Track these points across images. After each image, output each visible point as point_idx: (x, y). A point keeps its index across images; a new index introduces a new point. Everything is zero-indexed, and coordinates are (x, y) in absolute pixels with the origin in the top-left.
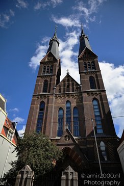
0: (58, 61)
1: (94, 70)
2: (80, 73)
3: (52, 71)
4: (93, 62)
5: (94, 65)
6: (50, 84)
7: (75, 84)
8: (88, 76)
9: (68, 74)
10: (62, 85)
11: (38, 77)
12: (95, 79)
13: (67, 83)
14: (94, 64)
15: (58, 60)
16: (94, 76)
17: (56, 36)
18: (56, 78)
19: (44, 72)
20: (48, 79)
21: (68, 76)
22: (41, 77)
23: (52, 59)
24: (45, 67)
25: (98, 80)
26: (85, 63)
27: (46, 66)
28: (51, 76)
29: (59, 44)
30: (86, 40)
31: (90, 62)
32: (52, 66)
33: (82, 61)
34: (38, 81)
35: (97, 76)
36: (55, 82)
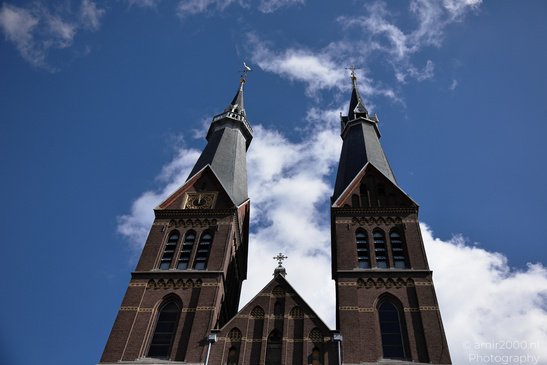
0: (241, 215)
1: (399, 268)
2: (336, 276)
3: (204, 255)
4: (399, 229)
5: (403, 245)
6: (191, 316)
7: (308, 326)
8: (375, 292)
9: (279, 274)
10: (250, 329)
11: (135, 276)
12: (407, 310)
13: (270, 317)
14: (402, 237)
15: (240, 208)
16: (400, 293)
17: (240, 106)
18: (221, 292)
19: (168, 257)
20: (184, 294)
21: (279, 283)
22: (150, 277)
23: (211, 203)
24: (175, 233)
25: (417, 317)
26: (360, 230)
27: (183, 231)
28: (201, 277)
29: (249, 138)
30: (368, 134)
31: (386, 228)
32: (211, 231)
33: (348, 221)
34: (131, 298)
35: (412, 293)
36: (217, 309)
